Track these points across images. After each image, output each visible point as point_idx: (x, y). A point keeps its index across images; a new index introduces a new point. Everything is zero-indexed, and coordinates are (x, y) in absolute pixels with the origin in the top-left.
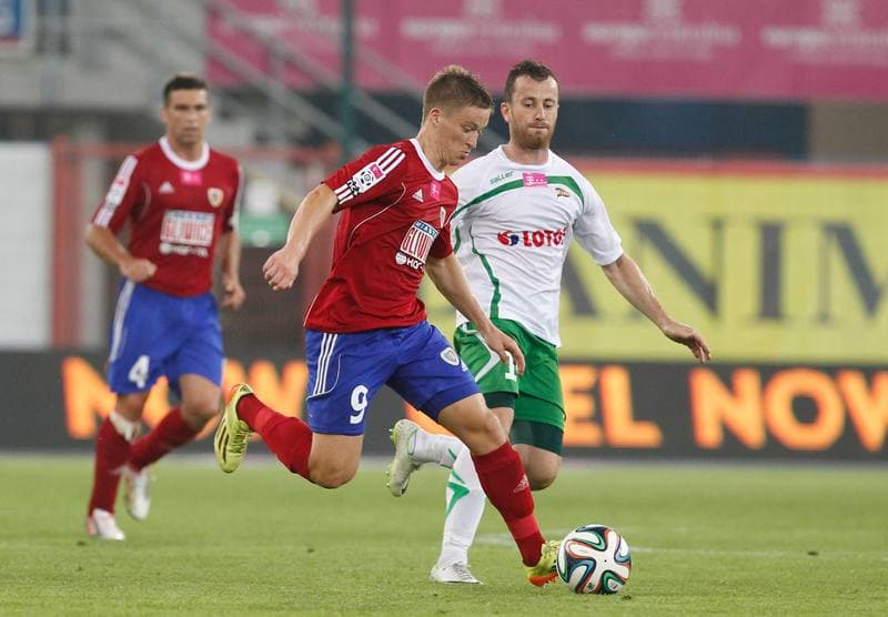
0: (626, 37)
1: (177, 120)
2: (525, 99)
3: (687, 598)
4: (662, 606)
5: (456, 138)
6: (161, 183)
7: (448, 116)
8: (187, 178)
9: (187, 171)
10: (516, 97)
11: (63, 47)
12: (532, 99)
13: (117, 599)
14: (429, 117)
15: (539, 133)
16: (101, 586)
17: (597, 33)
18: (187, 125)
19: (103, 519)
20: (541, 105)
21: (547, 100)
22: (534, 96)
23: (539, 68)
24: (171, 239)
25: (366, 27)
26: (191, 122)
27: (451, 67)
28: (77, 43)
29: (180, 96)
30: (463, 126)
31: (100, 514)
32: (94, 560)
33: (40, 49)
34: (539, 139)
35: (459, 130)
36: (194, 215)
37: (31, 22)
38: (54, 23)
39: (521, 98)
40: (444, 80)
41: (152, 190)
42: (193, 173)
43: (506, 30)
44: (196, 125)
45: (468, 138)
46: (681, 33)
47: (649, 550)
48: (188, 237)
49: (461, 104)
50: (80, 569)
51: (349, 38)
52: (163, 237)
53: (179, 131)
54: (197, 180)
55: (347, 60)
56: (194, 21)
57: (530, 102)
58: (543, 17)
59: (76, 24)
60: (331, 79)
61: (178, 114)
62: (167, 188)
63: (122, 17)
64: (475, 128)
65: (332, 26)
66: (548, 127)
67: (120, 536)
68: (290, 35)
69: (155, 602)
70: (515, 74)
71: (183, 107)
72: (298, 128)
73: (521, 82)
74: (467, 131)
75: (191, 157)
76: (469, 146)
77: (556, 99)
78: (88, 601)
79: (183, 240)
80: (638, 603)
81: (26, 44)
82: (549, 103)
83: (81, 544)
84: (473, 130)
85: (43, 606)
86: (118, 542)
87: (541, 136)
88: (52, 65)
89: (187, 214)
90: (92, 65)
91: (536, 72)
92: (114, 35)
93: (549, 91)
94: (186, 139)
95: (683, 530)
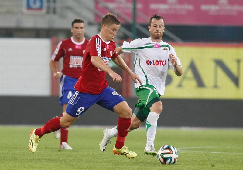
0: (213, 8)
1: (75, 31)
2: (154, 25)
3: (230, 166)
4: (223, 168)
5: (111, 33)
6: (69, 48)
7: (108, 27)
8: (77, 47)
9: (77, 45)
10: (152, 24)
11: (55, 12)
12: (156, 25)
13: (69, 166)
14: (103, 28)
15: (158, 34)
16: (65, 163)
17: (204, 7)
18: (78, 33)
19: (65, 144)
20: (158, 26)
21: (160, 25)
22: (157, 24)
23: (158, 16)
24: (72, 64)
25: (139, 6)
26: (79, 32)
27: (108, 13)
28: (58, 10)
29: (76, 25)
30: (112, 30)
31: (64, 143)
32: (63, 155)
33: (48, 12)
34: (158, 36)
35: (111, 31)
36: (79, 57)
37: (45, 4)
38: (52, 5)
39: (153, 24)
40: (106, 17)
41: (66, 50)
42: (79, 46)
43: (179, 7)
44: (81, 33)
45: (114, 33)
46: (229, 8)
47: (219, 153)
48: (77, 63)
49: (112, 24)
50: (59, 158)
51: (135, 9)
52: (70, 63)
53: (76, 34)
54: (80, 48)
55: (134, 15)
56: (91, 4)
57: (155, 26)
58: (189, 3)
59: (58, 5)
60: (130, 20)
61: (75, 30)
62: (70, 49)
63: (71, 3)
64: (116, 30)
65: (130, 6)
66: (160, 33)
67: (70, 148)
68: (118, 8)
69: (80, 167)
70: (152, 18)
71: (77, 28)
72: (121, 34)
73: (153, 20)
74: (114, 31)
75: (79, 42)
76: (114, 35)
77: (163, 25)
78: (61, 167)
79: (75, 64)
80: (216, 167)
81: (44, 11)
82: (161, 26)
83: (59, 151)
84: (115, 30)
85: (49, 168)
86: (70, 150)
87: (159, 35)
88: (51, 16)
89: (76, 57)
90: (62, 17)
91: (157, 17)
92: (69, 8)
93: (161, 23)
94: (78, 37)
95: (229, 147)
